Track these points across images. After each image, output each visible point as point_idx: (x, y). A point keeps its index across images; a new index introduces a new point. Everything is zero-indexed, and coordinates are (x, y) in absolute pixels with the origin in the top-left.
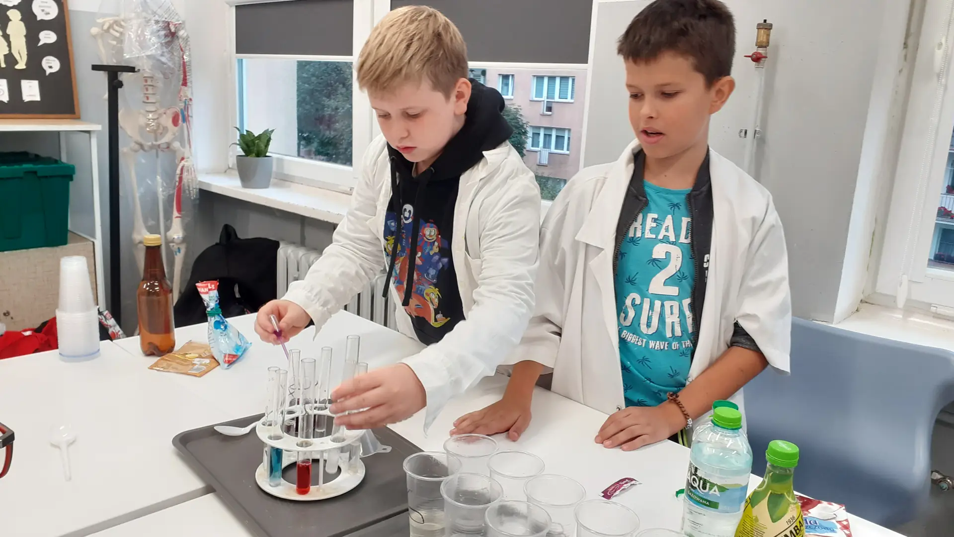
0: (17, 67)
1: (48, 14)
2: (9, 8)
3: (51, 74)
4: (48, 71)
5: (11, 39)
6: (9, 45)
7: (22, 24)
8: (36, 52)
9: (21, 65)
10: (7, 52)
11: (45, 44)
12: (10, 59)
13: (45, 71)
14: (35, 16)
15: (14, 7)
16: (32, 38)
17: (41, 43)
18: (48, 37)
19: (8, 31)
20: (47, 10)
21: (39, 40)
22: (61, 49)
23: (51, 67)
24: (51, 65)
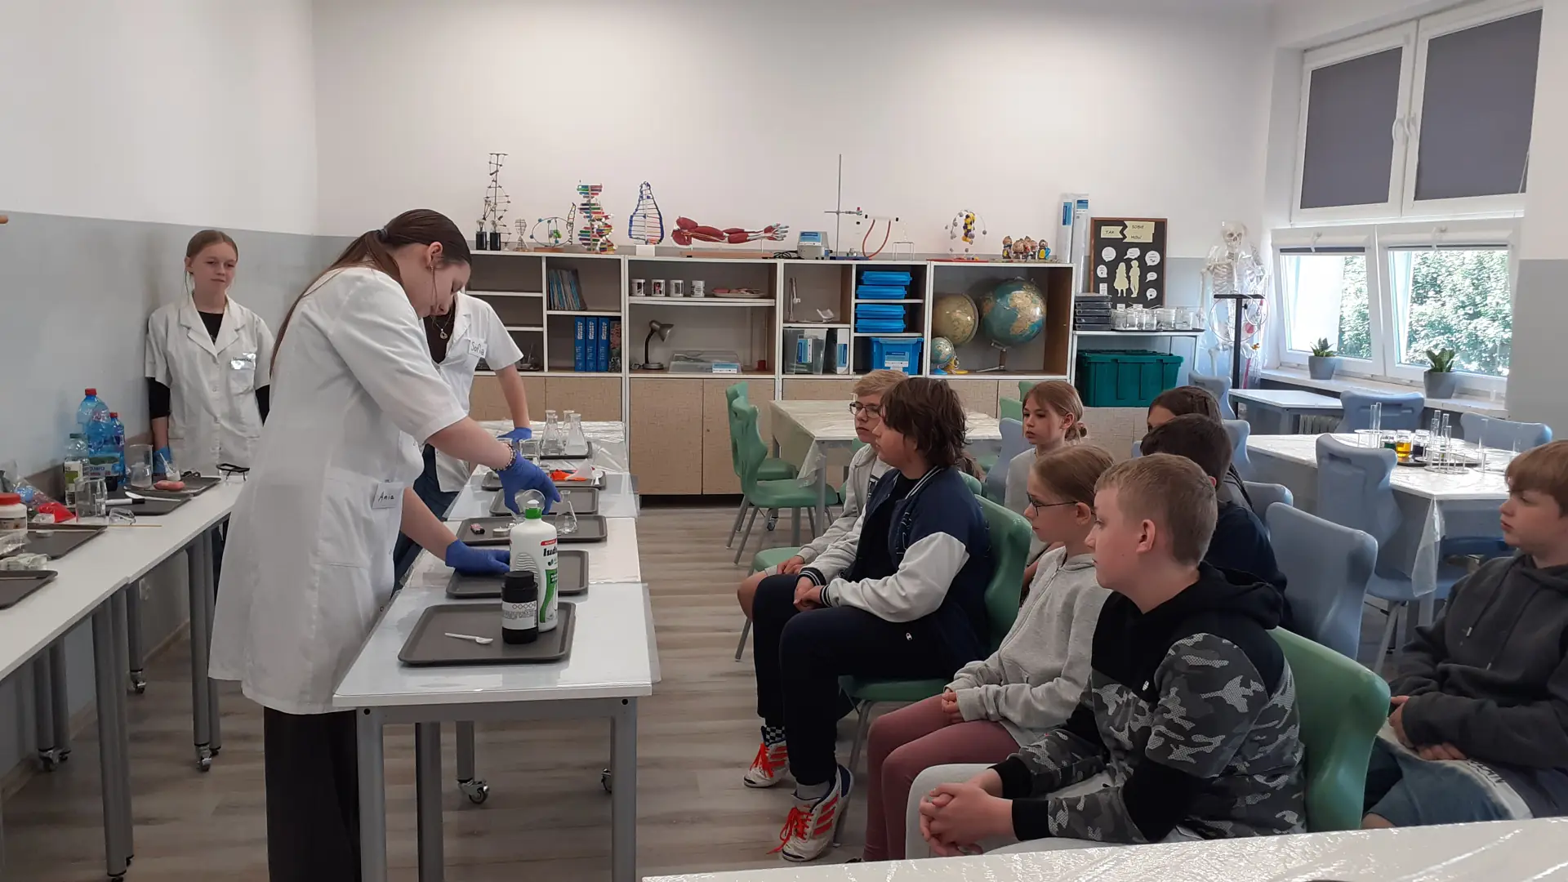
0: (1132, 296)
1: (1154, 261)
2: (1130, 260)
3: (1151, 300)
5: (1131, 279)
6: (1129, 283)
7: (1138, 269)
8: (1144, 285)
9: (1134, 295)
10: (1128, 287)
11: (1150, 281)
12: (1129, 290)
13: (1147, 298)
14: (1146, 264)
15: (1135, 259)
16: (1143, 277)
18: (1152, 276)
19: (1130, 274)
20: (1153, 259)
21: (1146, 278)
22: (1159, 285)
23: (1151, 294)
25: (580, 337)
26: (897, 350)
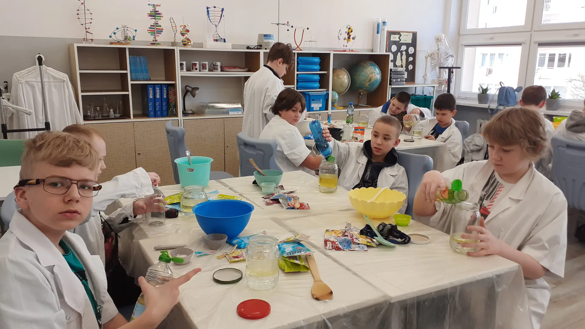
2: (403, 51)
3: (410, 70)
4: (410, 69)
5: (403, 60)
6: (402, 62)
7: (405, 55)
8: (408, 63)
9: (404, 68)
11: (410, 61)
12: (402, 66)
13: (409, 69)
14: (409, 53)
15: (404, 51)
16: (407, 59)
17: (409, 61)
18: (411, 59)
19: (402, 58)
20: (412, 51)
21: (409, 60)
22: (413, 63)
23: (410, 68)
24: (411, 67)
25: (151, 97)
26: (316, 98)
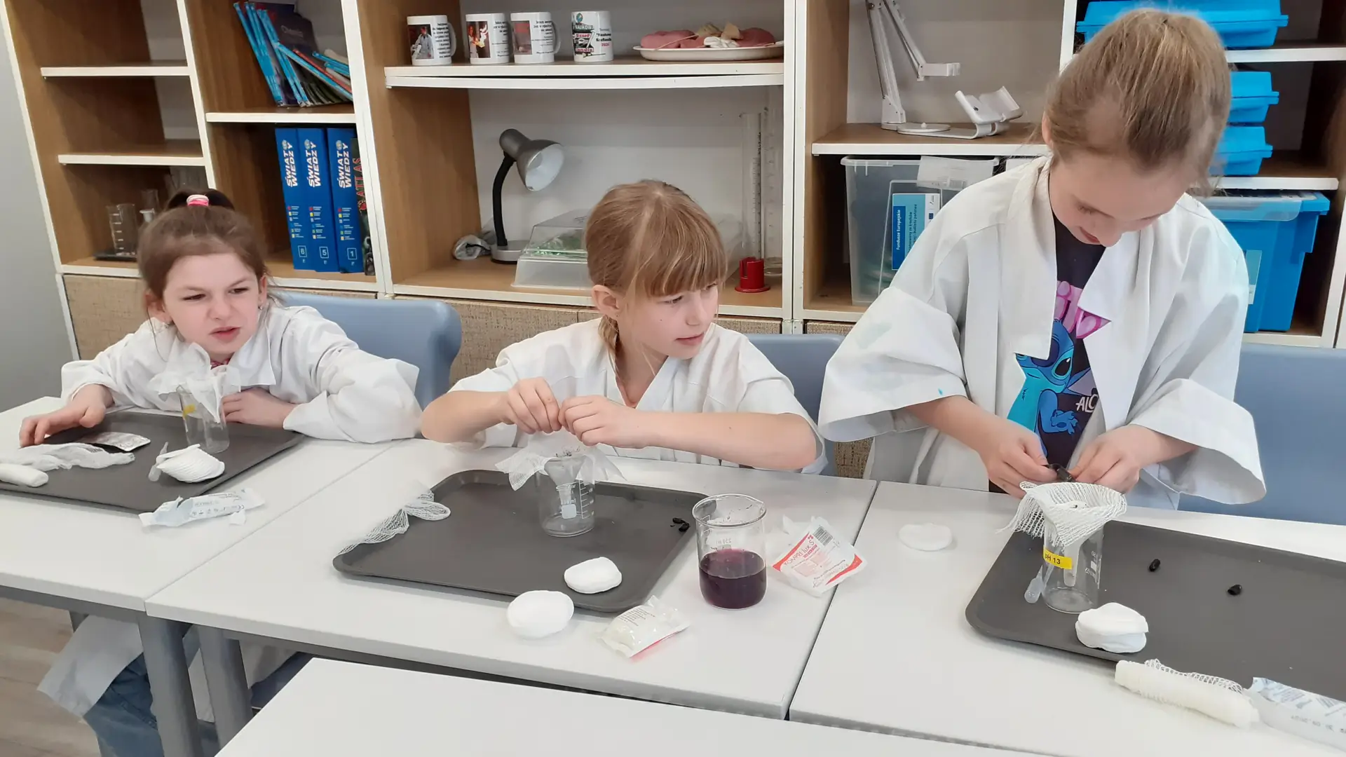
25: (291, 181)
